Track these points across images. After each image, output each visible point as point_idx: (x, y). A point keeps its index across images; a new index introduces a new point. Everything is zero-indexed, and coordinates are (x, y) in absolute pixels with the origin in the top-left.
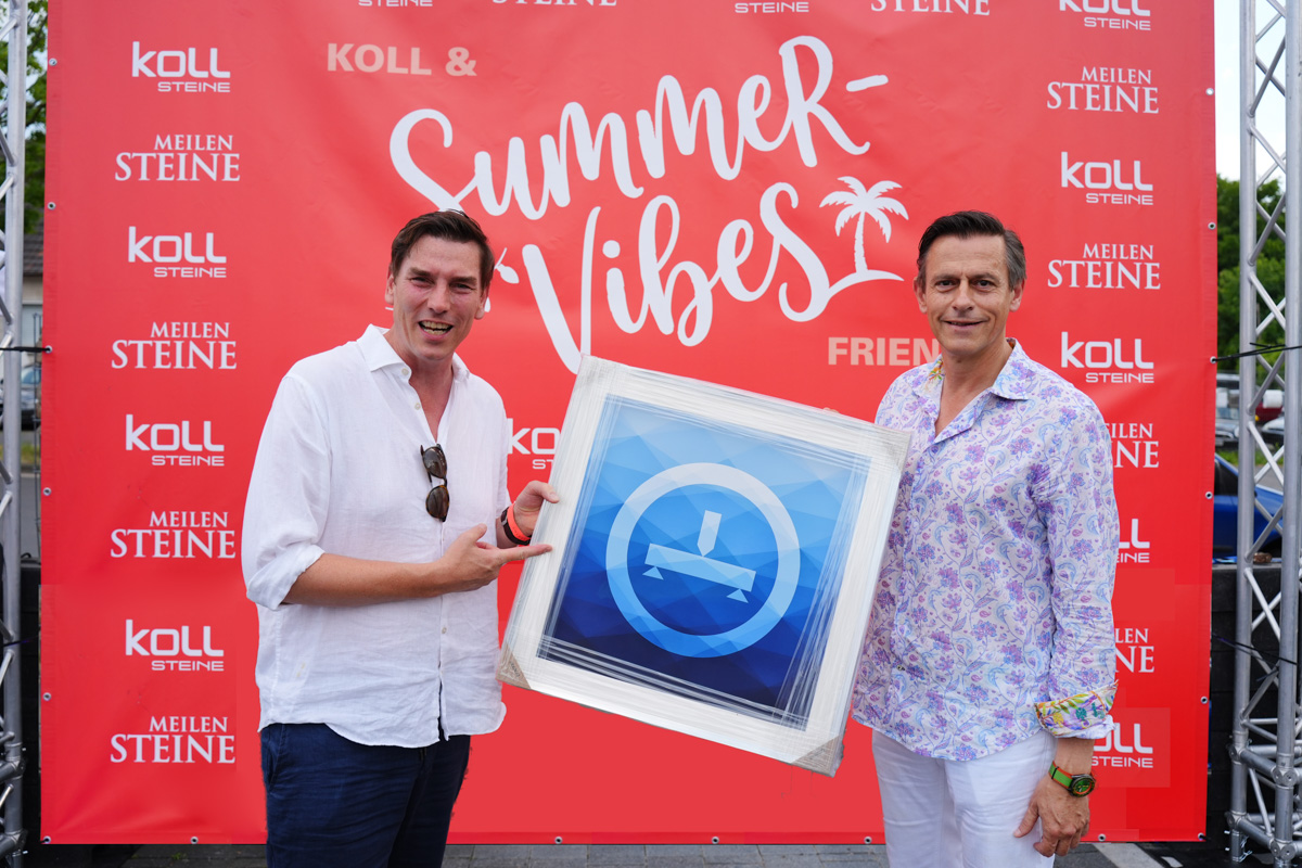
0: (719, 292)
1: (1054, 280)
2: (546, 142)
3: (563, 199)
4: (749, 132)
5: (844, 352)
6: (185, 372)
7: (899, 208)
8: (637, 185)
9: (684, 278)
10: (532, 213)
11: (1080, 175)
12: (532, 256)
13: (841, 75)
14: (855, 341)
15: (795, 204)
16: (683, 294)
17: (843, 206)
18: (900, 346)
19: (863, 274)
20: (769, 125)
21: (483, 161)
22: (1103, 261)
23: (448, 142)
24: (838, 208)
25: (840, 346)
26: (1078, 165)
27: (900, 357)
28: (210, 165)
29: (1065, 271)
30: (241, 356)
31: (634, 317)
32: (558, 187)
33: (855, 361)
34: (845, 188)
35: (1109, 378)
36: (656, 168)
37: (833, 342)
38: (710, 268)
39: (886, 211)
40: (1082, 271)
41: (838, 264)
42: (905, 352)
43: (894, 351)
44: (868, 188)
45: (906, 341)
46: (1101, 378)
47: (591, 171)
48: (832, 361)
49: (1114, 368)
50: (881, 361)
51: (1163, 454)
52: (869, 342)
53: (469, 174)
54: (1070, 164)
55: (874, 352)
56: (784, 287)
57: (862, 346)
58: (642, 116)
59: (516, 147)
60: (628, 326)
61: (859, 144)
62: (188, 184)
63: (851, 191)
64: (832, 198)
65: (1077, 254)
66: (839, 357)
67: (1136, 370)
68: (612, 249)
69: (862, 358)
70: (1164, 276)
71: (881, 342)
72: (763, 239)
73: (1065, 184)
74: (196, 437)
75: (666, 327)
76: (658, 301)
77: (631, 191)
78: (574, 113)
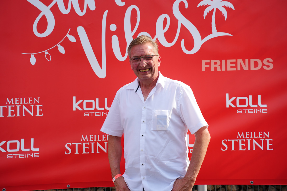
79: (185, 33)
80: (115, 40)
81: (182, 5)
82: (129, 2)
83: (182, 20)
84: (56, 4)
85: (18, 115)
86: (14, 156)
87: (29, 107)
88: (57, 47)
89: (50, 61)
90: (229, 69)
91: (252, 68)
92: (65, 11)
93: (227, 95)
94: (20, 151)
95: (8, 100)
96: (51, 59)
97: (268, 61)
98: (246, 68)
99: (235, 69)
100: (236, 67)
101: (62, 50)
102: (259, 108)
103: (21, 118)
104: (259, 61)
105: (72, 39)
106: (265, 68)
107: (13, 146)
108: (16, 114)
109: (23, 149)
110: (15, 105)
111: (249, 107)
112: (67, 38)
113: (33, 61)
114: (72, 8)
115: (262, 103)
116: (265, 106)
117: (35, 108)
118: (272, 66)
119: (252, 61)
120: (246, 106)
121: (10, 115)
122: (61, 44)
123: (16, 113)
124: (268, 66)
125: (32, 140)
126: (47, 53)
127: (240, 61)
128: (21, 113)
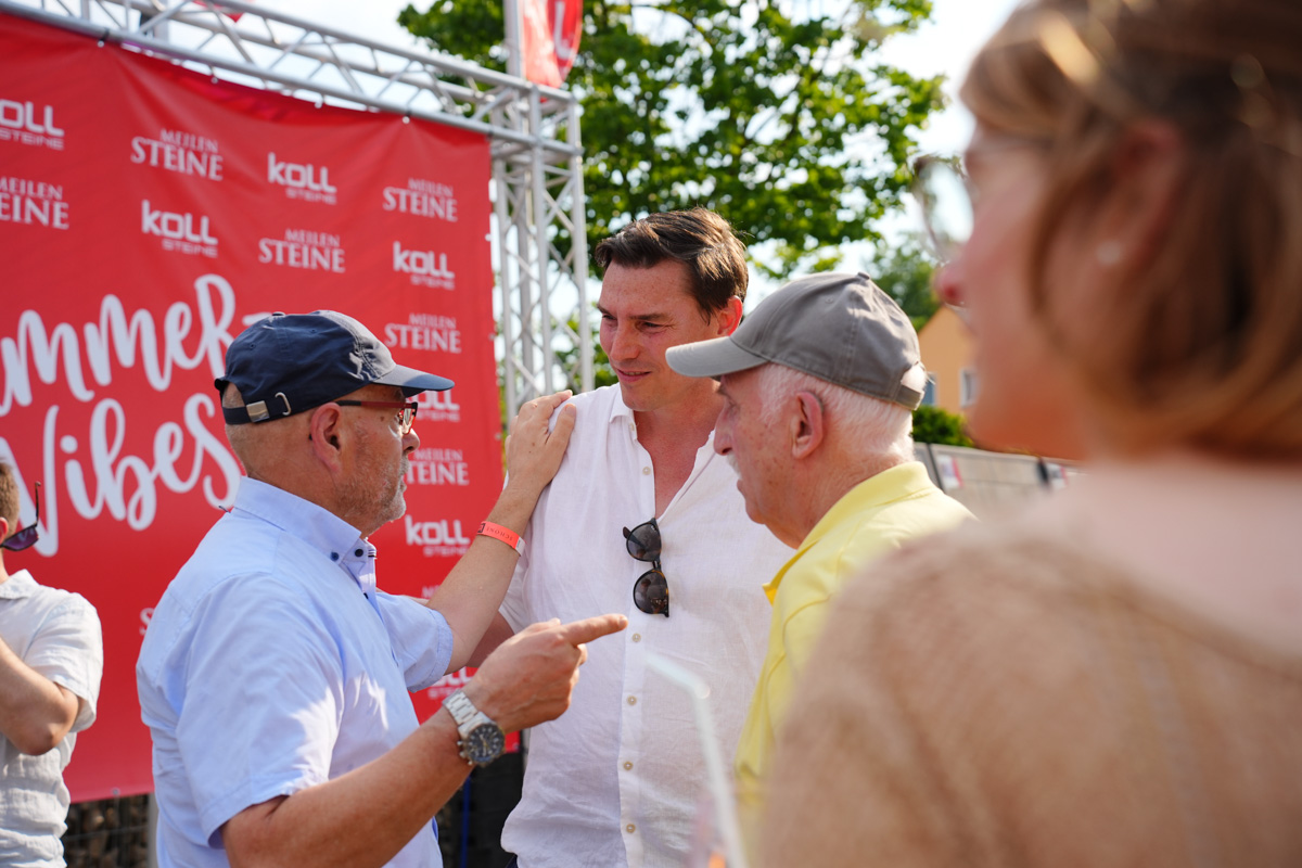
0: (159, 483)
2: (7, 345)
3: (25, 399)
4: (175, 352)
8: (88, 388)
13: (242, 309)
15: (211, 412)
16: (130, 484)
20: (191, 344)
22: (429, 462)
31: (92, 503)
32: (19, 388)
35: (439, 551)
36: (103, 376)
38: (150, 462)
40: (416, 471)
46: (432, 551)
47: (48, 375)
49: (440, 544)
56: (208, 481)
58: (90, 330)
60: (89, 512)
67: (458, 545)
68: (69, 444)
75: (118, 512)
77: (84, 395)
78: (31, 320)
79: (211, 465)
81: (202, 409)
82: (101, 393)
83: (205, 440)
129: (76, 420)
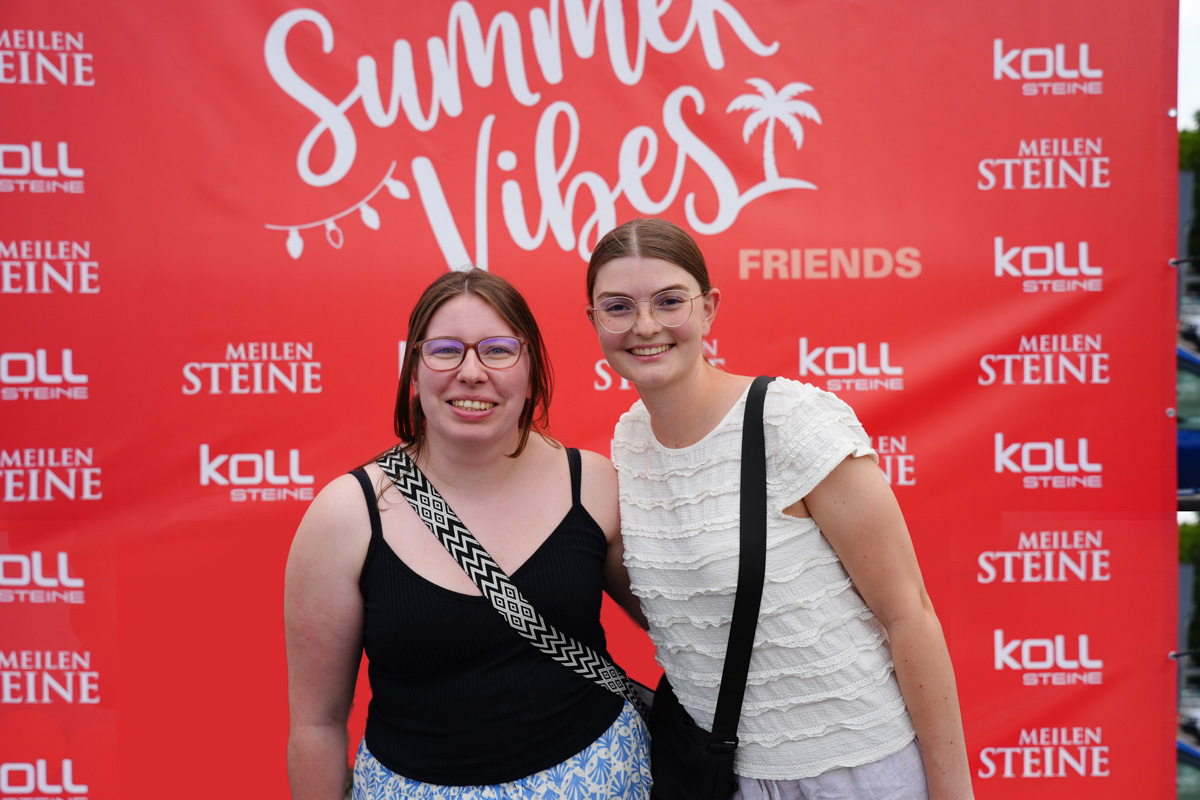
0: (622, 204)
1: (986, 182)
2: (434, 45)
3: (454, 108)
4: (651, 32)
5: (756, 265)
6: (38, 297)
7: (811, 112)
8: (533, 90)
9: (584, 189)
10: (422, 124)
11: (1016, 64)
12: (423, 169)
14: (768, 254)
15: (700, 108)
17: (750, 111)
18: (817, 258)
19: (774, 181)
20: (672, 24)
21: (366, 67)
22: (1042, 158)
23: (328, 45)
24: (745, 113)
25: (752, 259)
26: (1013, 54)
27: (817, 269)
28: (57, 64)
29: (999, 172)
30: (103, 278)
31: (533, 232)
32: (448, 96)
33: (768, 275)
34: (753, 90)
35: (1050, 286)
36: (553, 73)
37: (744, 255)
38: (612, 179)
39: (797, 116)
40: (1018, 171)
41: (747, 171)
42: (823, 263)
43: (810, 264)
44: (778, 88)
45: (823, 252)
46: (1041, 286)
47: (483, 77)
48: (744, 274)
49: (1055, 275)
50: (796, 274)
51: (1113, 368)
52: (782, 254)
53: (352, 81)
54: (1005, 52)
55: (789, 264)
56: (690, 199)
57: (776, 259)
58: (537, 16)
59: (402, 51)
60: (526, 242)
61: (767, 43)
62: (32, 88)
63: (760, 94)
64: (740, 103)
65: (1013, 153)
66: (752, 271)
67: (1082, 277)
68: (507, 161)
69: (776, 271)
70: (1114, 172)
71: (796, 253)
72: (668, 147)
73: (998, 75)
74: (54, 367)
75: (566, 241)
76: (557, 214)
77: (525, 97)
78: (463, 13)
79: (696, 178)
80: (511, 192)
81: (687, 106)
82: (549, 94)
83: (690, 145)
84: (359, 104)
85: (258, 389)
86: (249, 495)
87: (284, 367)
88: (358, 213)
89: (338, 246)
90: (810, 274)
91: (870, 273)
92: (381, 119)
93: (803, 343)
94: (265, 484)
95: (230, 348)
96: (341, 241)
97: (908, 256)
98: (853, 273)
99: (823, 275)
100: (828, 269)
101: (371, 218)
102: (883, 376)
103: (265, 397)
104: (885, 254)
105: (399, 190)
106: (901, 272)
107: (246, 469)
108: (252, 387)
109: (273, 479)
110: (250, 363)
111: (858, 375)
112: (385, 189)
113: (295, 246)
114: (402, 113)
115: (892, 363)
116: (898, 371)
117: (300, 371)
118: (917, 269)
119: (869, 253)
120: (850, 371)
121: (236, 389)
122: (371, 204)
123: (251, 383)
124: (908, 269)
125: (294, 455)
126: (330, 225)
127: (837, 254)
128: (265, 385)
129: (517, 130)
